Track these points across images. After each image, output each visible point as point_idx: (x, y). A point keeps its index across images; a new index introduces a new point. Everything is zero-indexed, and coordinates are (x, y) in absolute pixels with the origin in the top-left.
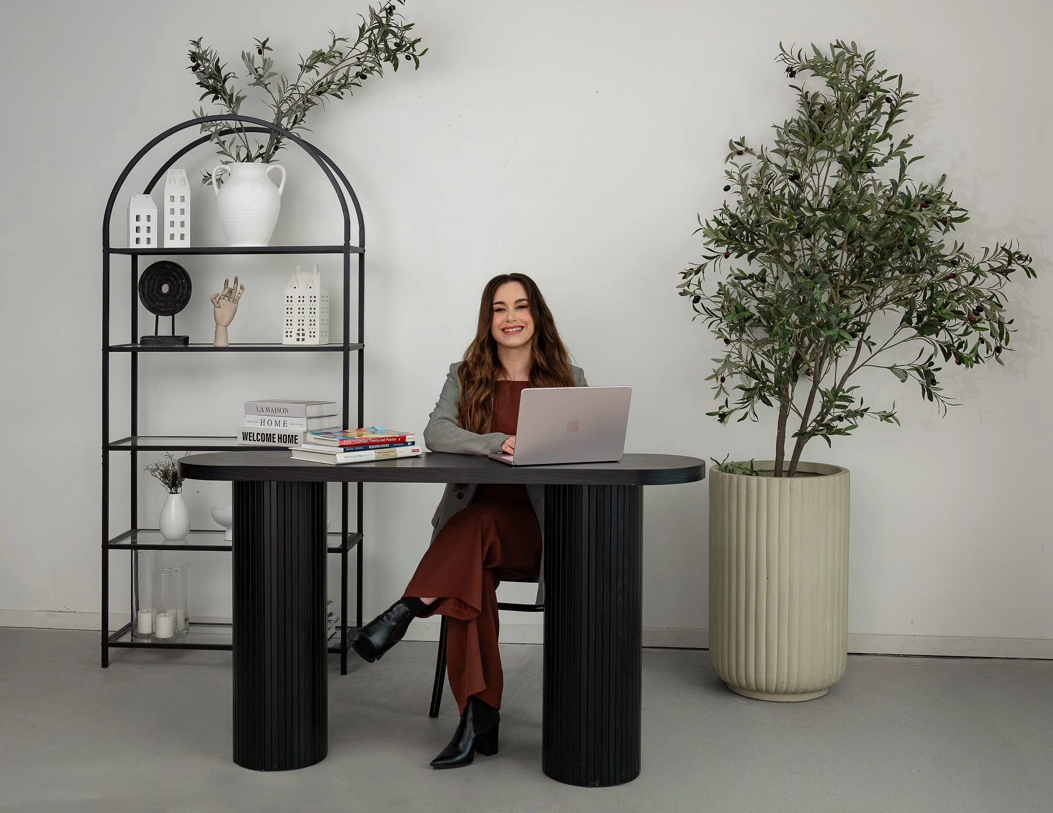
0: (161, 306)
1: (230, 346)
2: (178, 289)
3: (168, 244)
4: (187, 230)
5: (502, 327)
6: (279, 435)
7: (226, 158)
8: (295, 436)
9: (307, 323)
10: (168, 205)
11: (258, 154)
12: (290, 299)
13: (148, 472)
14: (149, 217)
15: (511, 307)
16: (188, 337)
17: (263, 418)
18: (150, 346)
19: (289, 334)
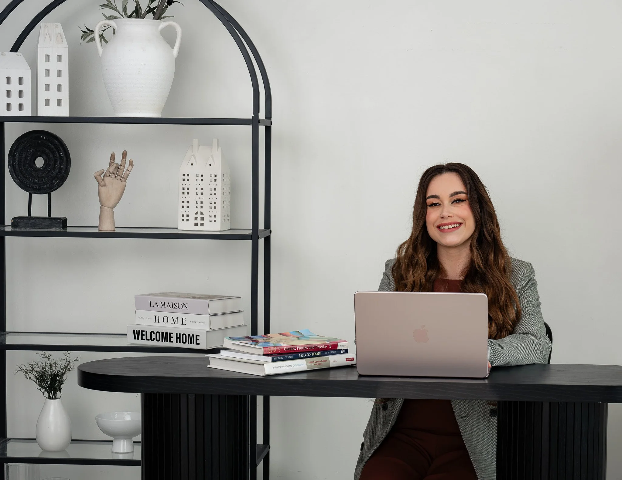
0: (35, 183)
1: (118, 231)
2: (55, 164)
3: (44, 112)
4: (65, 95)
5: (438, 224)
6: (177, 334)
7: (109, 12)
8: (197, 336)
9: (206, 205)
10: (42, 66)
11: (148, 9)
12: (186, 177)
13: (22, 373)
14: (20, 79)
15: (446, 202)
16: (67, 219)
17: (157, 314)
18: (23, 229)
19: (185, 218)
